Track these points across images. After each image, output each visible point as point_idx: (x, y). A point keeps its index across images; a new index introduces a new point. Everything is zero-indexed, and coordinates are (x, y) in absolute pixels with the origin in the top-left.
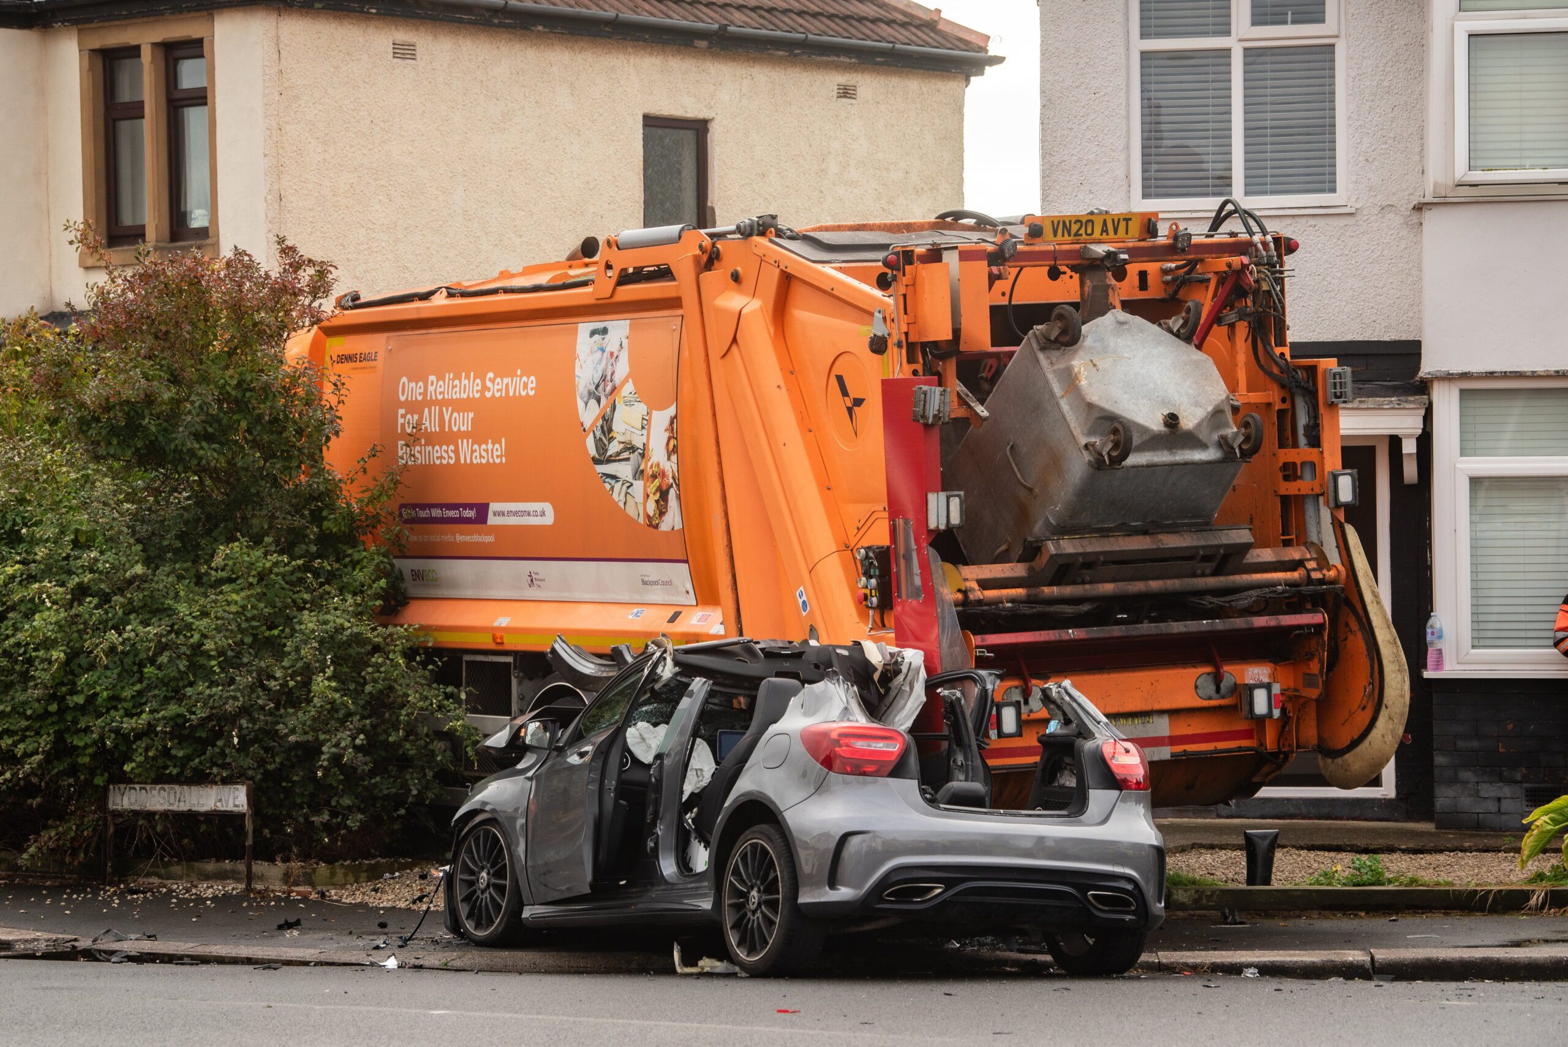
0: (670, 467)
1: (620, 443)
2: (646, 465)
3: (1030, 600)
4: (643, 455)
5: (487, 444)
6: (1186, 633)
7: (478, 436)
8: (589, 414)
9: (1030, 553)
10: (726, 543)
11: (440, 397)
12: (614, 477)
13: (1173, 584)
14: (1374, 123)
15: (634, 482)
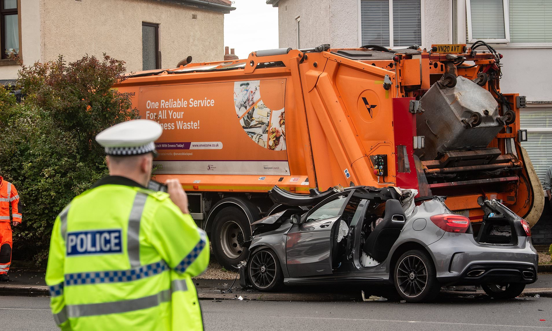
0: (281, 129)
1: (256, 121)
2: (269, 129)
3: (442, 172)
4: (268, 126)
5: (190, 122)
6: (483, 183)
7: (185, 119)
8: (241, 112)
9: (440, 156)
10: (311, 154)
11: (167, 107)
12: (254, 133)
13: (478, 167)
14: (434, 24)
15: (263, 134)
